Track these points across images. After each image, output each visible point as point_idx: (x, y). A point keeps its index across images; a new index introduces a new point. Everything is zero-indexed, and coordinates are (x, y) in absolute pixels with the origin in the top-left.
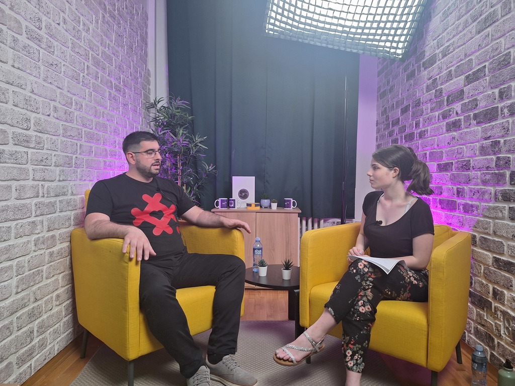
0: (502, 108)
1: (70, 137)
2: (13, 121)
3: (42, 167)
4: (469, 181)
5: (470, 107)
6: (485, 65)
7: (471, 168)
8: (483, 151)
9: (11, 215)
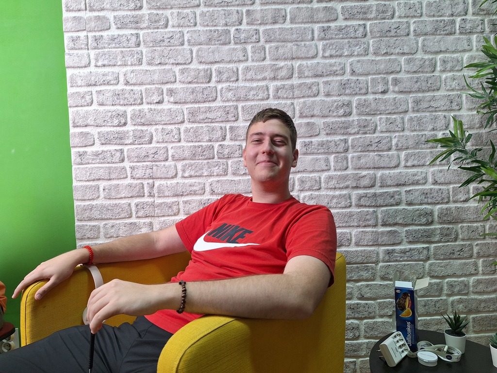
1: (206, 121)
2: (98, 121)
3: (148, 163)
9: (96, 214)
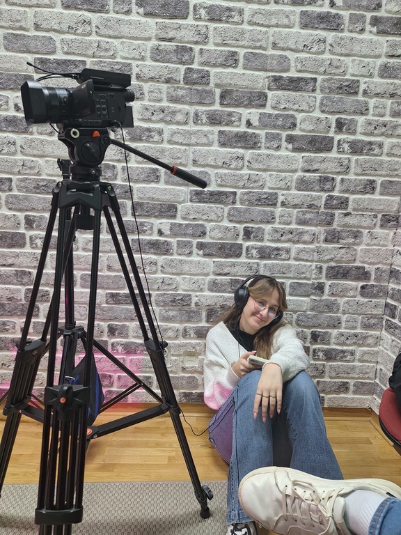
0: (339, 141)
4: (273, 218)
5: (280, 122)
6: (316, 79)
7: (279, 204)
8: (303, 185)
